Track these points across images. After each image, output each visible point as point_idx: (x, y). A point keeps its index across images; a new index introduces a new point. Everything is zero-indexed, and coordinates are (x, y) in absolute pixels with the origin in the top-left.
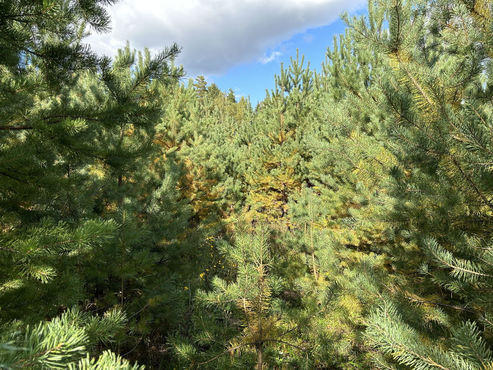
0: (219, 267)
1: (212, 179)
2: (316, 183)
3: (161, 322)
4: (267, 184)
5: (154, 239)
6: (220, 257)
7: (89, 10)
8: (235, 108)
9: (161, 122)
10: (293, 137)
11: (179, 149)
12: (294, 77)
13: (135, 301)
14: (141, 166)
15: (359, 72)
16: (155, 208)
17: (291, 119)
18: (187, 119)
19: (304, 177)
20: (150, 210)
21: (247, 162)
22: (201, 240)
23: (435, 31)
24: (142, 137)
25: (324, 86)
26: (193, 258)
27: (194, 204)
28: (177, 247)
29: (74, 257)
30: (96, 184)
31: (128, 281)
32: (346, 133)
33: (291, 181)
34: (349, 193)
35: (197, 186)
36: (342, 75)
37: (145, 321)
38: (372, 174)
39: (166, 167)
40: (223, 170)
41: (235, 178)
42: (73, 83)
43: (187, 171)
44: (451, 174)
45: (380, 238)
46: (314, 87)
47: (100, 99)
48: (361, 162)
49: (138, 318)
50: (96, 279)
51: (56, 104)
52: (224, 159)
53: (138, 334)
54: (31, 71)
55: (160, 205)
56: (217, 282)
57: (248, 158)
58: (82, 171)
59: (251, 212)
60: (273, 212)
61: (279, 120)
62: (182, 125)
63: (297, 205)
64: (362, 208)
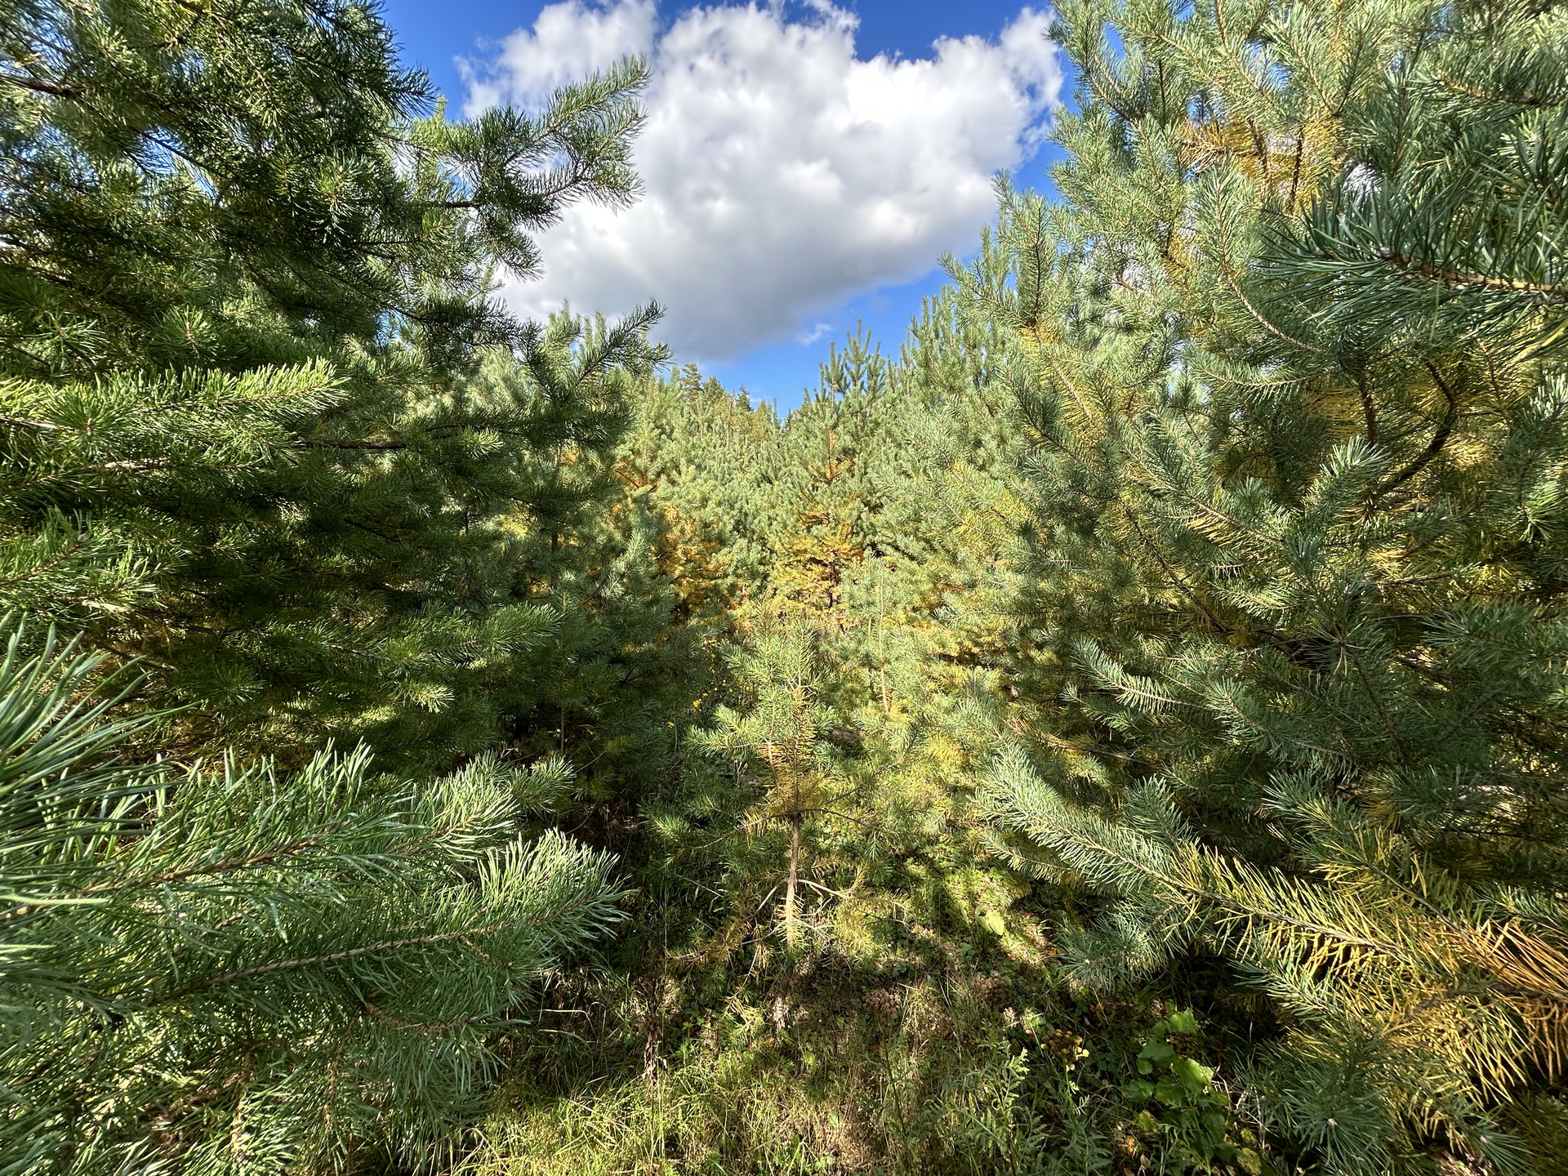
0: (723, 690)
1: (710, 541)
2: (890, 550)
3: (628, 780)
4: (805, 551)
5: (615, 641)
6: (726, 673)
7: (503, 239)
8: (750, 419)
9: (624, 442)
10: (850, 470)
11: (654, 489)
12: (853, 369)
13: (585, 746)
14: (591, 518)
15: (964, 360)
16: (614, 589)
17: (848, 441)
18: (669, 437)
19: (867, 541)
20: (607, 593)
21: (771, 513)
22: (694, 645)
23: (1099, 291)
24: (592, 468)
25: (904, 385)
26: (678, 674)
27: (680, 584)
28: (654, 657)
29: (480, 671)
30: (514, 546)
31: (571, 712)
32: (945, 463)
33: (847, 546)
34: (946, 567)
35: (685, 553)
36: (935, 365)
37: (601, 778)
38: (987, 535)
39: (633, 519)
40: (730, 527)
41: (751, 541)
42: (472, 371)
43: (669, 528)
44: (1121, 534)
45: (992, 644)
46: (887, 387)
47: (519, 399)
48: (970, 514)
49: (590, 773)
50: (518, 707)
51: (444, 409)
52: (732, 508)
53: (589, 800)
54: (399, 349)
55: (623, 584)
56: (723, 713)
57: (773, 507)
58: (490, 525)
59: (778, 598)
60: (814, 599)
61: (826, 442)
62: (659, 447)
63: (856, 588)
64: (966, 594)
